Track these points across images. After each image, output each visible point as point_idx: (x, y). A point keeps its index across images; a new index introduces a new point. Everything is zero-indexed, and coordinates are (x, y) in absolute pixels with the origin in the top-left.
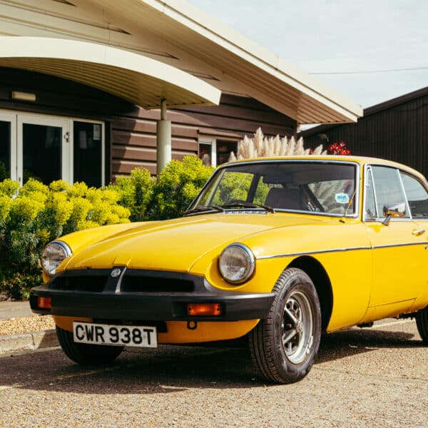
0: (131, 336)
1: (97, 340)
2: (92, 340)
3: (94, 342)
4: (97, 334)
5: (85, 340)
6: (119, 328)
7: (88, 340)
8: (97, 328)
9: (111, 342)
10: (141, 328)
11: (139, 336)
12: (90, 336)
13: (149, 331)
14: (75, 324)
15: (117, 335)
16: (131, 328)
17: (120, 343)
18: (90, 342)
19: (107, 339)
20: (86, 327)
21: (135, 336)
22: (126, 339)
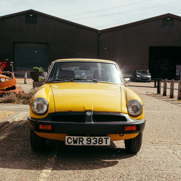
0: (98, 141)
1: (79, 143)
2: (76, 143)
3: (78, 144)
4: (80, 141)
5: (72, 144)
6: (92, 138)
7: (74, 143)
8: (80, 138)
9: (87, 144)
10: (103, 138)
11: (102, 141)
12: (75, 142)
13: (106, 139)
14: (67, 137)
15: (90, 141)
16: (98, 138)
17: (92, 144)
18: (75, 144)
19: (85, 143)
20: (74, 138)
21: (99, 141)
22: (95, 142)
